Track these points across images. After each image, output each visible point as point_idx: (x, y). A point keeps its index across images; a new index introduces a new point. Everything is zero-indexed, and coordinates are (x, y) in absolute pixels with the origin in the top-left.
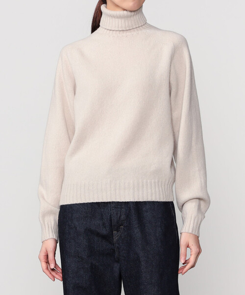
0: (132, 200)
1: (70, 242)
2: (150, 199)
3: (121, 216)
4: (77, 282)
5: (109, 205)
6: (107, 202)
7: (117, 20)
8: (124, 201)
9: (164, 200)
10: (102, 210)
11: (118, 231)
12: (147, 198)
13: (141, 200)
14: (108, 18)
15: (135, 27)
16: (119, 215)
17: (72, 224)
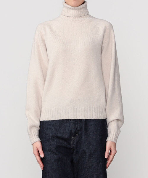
0: (83, 118)
1: (46, 143)
2: (94, 118)
3: (77, 128)
4: (51, 166)
5: (70, 122)
6: (69, 120)
7: (72, 10)
8: (79, 119)
9: (102, 118)
10: (66, 124)
11: (74, 137)
12: (93, 117)
13: (89, 118)
14: (67, 9)
15: (82, 15)
16: (76, 127)
17: (47, 132)
